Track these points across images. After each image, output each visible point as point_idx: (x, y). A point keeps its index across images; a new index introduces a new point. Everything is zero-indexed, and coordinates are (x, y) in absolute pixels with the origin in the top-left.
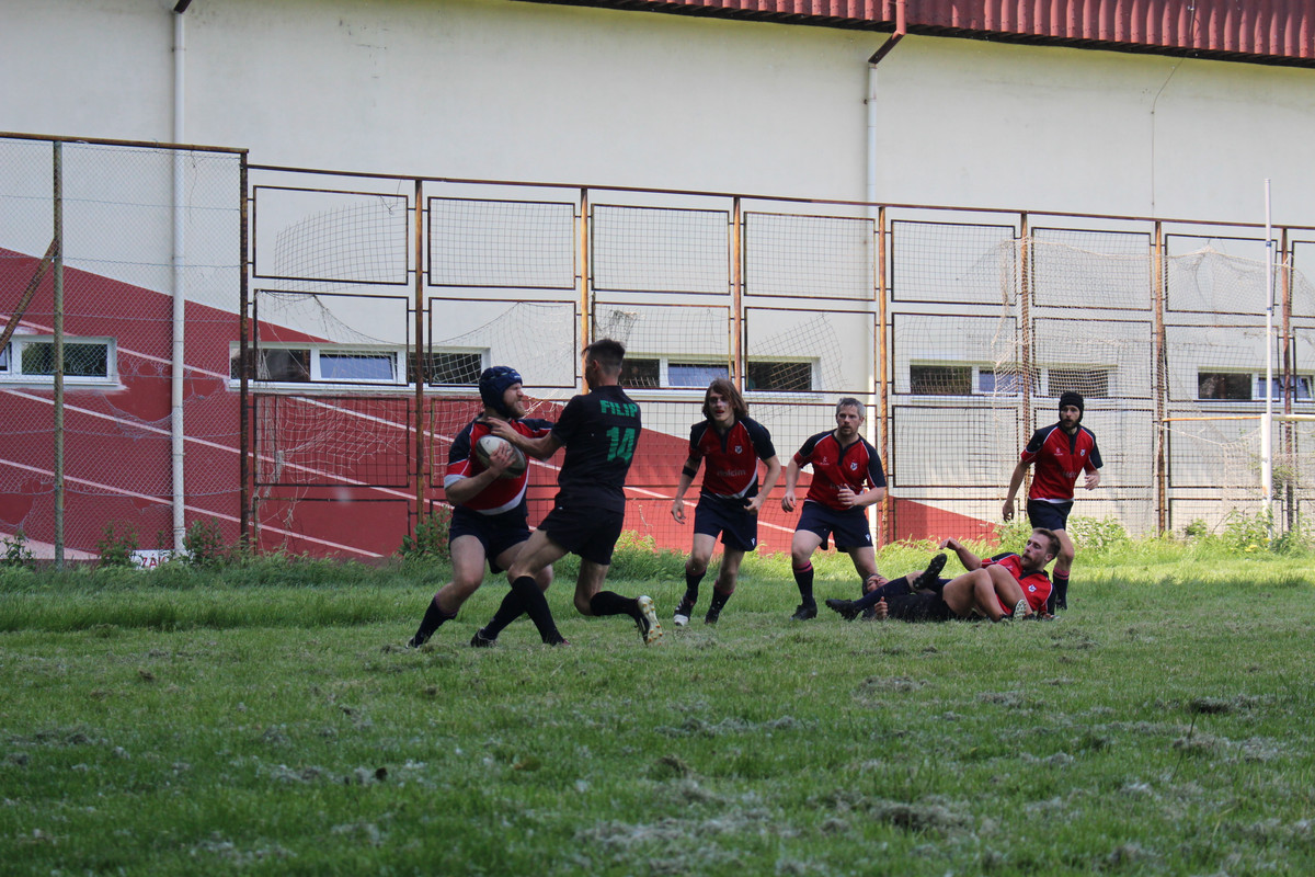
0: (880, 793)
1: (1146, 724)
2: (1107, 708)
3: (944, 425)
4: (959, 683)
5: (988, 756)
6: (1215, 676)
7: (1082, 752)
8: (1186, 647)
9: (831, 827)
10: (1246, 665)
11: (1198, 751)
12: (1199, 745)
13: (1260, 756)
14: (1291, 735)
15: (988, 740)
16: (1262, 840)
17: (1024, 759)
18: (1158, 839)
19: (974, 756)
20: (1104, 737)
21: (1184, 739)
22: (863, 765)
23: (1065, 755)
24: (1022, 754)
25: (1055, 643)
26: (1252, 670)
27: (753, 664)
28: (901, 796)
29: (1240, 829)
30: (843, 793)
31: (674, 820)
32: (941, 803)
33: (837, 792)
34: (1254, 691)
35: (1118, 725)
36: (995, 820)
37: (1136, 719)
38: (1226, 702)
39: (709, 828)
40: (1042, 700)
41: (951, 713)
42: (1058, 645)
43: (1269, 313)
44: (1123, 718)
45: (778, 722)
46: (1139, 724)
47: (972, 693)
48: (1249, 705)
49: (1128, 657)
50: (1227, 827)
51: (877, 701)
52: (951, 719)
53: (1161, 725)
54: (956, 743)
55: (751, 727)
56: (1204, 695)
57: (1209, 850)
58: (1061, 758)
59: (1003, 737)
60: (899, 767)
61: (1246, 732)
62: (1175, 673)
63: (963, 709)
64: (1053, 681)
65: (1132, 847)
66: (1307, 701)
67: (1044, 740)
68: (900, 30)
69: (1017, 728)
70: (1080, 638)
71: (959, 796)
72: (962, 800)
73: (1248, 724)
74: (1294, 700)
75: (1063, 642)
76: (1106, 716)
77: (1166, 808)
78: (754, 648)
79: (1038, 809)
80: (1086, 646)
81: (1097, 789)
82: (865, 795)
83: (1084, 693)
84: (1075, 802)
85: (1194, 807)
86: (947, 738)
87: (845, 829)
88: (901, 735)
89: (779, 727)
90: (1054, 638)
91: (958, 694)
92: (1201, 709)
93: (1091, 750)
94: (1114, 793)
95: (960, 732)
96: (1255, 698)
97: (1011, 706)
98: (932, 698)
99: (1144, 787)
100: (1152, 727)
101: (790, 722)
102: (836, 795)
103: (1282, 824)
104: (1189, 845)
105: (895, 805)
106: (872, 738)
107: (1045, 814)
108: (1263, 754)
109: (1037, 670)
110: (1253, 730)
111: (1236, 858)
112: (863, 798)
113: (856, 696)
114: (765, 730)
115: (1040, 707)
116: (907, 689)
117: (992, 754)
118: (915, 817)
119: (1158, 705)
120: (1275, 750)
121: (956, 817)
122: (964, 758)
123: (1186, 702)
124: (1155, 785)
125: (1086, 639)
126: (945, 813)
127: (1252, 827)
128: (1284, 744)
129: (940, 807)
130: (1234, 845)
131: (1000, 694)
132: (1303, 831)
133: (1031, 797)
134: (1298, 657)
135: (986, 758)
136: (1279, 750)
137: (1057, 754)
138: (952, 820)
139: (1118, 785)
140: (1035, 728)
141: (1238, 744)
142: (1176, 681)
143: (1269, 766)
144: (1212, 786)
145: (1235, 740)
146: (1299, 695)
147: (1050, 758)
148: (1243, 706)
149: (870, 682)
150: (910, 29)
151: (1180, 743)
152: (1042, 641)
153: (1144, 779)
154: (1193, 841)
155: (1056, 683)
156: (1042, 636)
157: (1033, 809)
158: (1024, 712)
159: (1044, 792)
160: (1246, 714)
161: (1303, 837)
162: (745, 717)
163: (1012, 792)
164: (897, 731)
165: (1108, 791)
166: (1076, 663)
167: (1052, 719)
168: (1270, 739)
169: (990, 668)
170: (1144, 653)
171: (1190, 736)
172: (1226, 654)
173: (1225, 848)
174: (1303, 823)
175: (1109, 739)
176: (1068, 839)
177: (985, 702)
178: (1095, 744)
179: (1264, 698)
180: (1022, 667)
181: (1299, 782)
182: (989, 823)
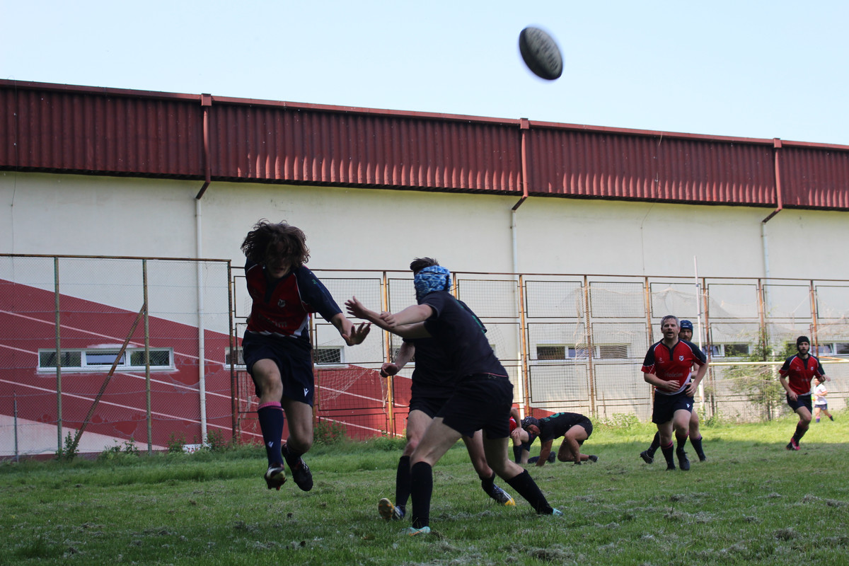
0: (531, 544)
1: (651, 507)
2: (633, 501)
3: (556, 373)
4: (565, 492)
5: (580, 525)
6: (682, 484)
7: (623, 522)
9: (510, 560)
10: (696, 478)
11: (675, 519)
12: (676, 517)
13: (703, 520)
14: (717, 510)
15: (580, 518)
16: (705, 559)
17: (596, 526)
18: (658, 560)
19: (574, 525)
20: (632, 514)
21: (669, 514)
22: (523, 531)
23: (615, 523)
24: (595, 524)
25: (608, 472)
26: (699, 481)
27: (471, 487)
28: (541, 545)
29: (695, 554)
30: (514, 545)
31: (438, 560)
32: (559, 547)
33: (512, 544)
34: (700, 491)
35: (638, 509)
36: (584, 555)
37: (647, 506)
39: (454, 563)
40: (603, 498)
41: (563, 506)
43: (699, 317)
44: (641, 505)
46: (648, 508)
47: (571, 497)
48: (698, 497)
50: (690, 554)
53: (658, 508)
54: (565, 519)
55: (471, 516)
56: (676, 493)
58: (613, 525)
59: (587, 516)
60: (540, 532)
61: (697, 510)
62: (663, 484)
67: (605, 517)
68: (525, 195)
69: (592, 512)
70: (620, 469)
71: (567, 544)
72: (569, 546)
73: (698, 506)
75: (612, 471)
76: (632, 506)
77: (662, 546)
80: (622, 473)
81: (630, 538)
82: (524, 545)
83: (622, 494)
84: (621, 545)
85: (674, 545)
87: (516, 561)
89: (484, 515)
90: (608, 470)
92: (675, 500)
93: (627, 521)
94: (638, 540)
96: (700, 494)
97: (589, 502)
99: (651, 536)
100: (654, 509)
101: (488, 513)
102: (511, 546)
103: (715, 551)
104: (673, 562)
105: (538, 549)
106: (527, 518)
107: (607, 551)
108: (705, 519)
109: (601, 485)
110: (700, 508)
112: (524, 547)
114: (477, 517)
115: (602, 501)
117: (582, 524)
118: (548, 554)
119: (656, 499)
120: (710, 517)
121: (566, 554)
122: (569, 527)
123: (668, 497)
124: (656, 535)
125: (623, 469)
126: (561, 552)
127: (701, 553)
128: (714, 515)
129: (559, 549)
130: (693, 561)
131: (584, 497)
132: (724, 554)
133: (600, 543)
135: (579, 526)
136: (712, 517)
137: (611, 523)
138: (564, 555)
139: (640, 536)
140: (601, 511)
141: (694, 515)
142: (664, 487)
143: (707, 525)
144: (682, 535)
145: (692, 513)
147: (608, 525)
148: (695, 497)
150: (530, 194)
151: (667, 516)
153: (652, 533)
154: (674, 560)
155: (609, 491)
156: (602, 469)
157: (601, 548)
158: (596, 504)
159: (605, 541)
160: (696, 501)
161: (724, 556)
162: (468, 512)
163: (592, 541)
165: (635, 539)
166: (619, 481)
167: (608, 507)
168: (708, 512)
169: (579, 485)
171: (671, 512)
174: (724, 550)
175: (635, 515)
176: (618, 562)
177: (577, 501)
178: (628, 518)
179: (705, 494)
180: (593, 483)
181: (721, 531)
182: (581, 556)
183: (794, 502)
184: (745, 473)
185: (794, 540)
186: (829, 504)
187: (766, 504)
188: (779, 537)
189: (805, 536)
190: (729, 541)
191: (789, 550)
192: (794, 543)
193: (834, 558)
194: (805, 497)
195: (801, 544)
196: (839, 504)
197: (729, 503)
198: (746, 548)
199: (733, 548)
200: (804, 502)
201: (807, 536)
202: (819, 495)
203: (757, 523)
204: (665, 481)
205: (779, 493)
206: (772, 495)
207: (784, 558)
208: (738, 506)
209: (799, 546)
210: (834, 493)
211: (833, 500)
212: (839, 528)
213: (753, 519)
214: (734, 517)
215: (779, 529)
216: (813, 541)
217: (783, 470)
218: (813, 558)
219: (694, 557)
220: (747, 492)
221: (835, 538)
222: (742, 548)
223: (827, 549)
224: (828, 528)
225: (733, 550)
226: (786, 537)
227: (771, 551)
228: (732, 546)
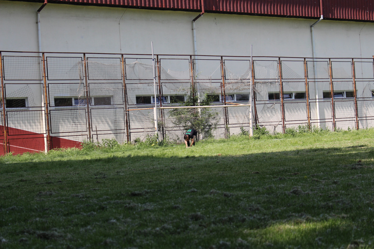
0: (38, 229)
1: (118, 201)
2: (108, 197)
3: (65, 115)
4: (66, 191)
5: (72, 214)
6: (139, 184)
7: (99, 211)
8: (133, 176)
9: (22, 241)
10: (148, 180)
11: (131, 208)
12: (132, 206)
13: (148, 208)
14: (158, 201)
15: (72, 209)
16: (146, 235)
17: (82, 214)
18: (117, 237)
19: (68, 215)
20: (105, 206)
21: (127, 205)
22: (34, 220)
23: (93, 212)
24: (81, 213)
25: (96, 177)
26: (150, 182)
27: (7, 189)
28: (44, 229)
29: (140, 232)
30: (27, 229)
32: (56, 230)
33: (25, 229)
34: (149, 188)
35: (110, 202)
36: (71, 234)
37: (116, 199)
38: (141, 192)
40: (89, 195)
41: (63, 201)
42: (96, 178)
43: (154, 79)
44: (112, 199)
45: (11, 208)
46: (116, 201)
47: (70, 194)
48: (147, 193)
49: (116, 180)
50: (136, 231)
51: (42, 199)
52: (63, 203)
53: (122, 201)
54: (63, 210)
55: (3, 210)
56: (135, 191)
57: (131, 239)
59: (77, 208)
60: (44, 220)
61: (146, 201)
62: (128, 184)
63: (66, 200)
64: (93, 189)
65: (109, 240)
66: (164, 190)
67: (88, 208)
69: (81, 205)
70: (103, 175)
71: (61, 228)
72: (62, 229)
73: (147, 199)
74: (160, 190)
75: (98, 176)
76: (107, 199)
77: (120, 227)
78: (8, 184)
79: (84, 230)
80: (104, 178)
81: (101, 222)
82: (33, 229)
83: (102, 192)
84: (95, 227)
85: (128, 226)
86: (61, 209)
87: (26, 241)
88: (47, 209)
89: (11, 209)
90: (96, 175)
91: (66, 195)
92: (134, 195)
93: (101, 210)
94: (106, 223)
95: (64, 207)
96: (149, 191)
97: (81, 198)
98: (58, 197)
99: (114, 221)
100: (119, 201)
101: (15, 207)
102: (25, 230)
103: (152, 229)
104: (125, 238)
105: (41, 232)
106: (38, 211)
107: (86, 231)
108: (149, 208)
109: (90, 186)
110: (148, 200)
111: (138, 241)
112: (33, 230)
113: (36, 197)
114: (7, 210)
115: (88, 197)
116: (51, 195)
118: (47, 235)
119: (122, 195)
120: (153, 206)
121: (59, 234)
122: (65, 215)
123: (130, 193)
124: (118, 220)
125: (105, 175)
126: (56, 233)
127: (143, 231)
128: (155, 204)
129: (55, 232)
130: (138, 237)
131: (78, 194)
132: (158, 231)
133: (82, 226)
134: (163, 177)
136: (154, 206)
137: (91, 212)
138: (58, 235)
139: (107, 220)
140: (86, 204)
141: (143, 205)
142: (128, 187)
143: (150, 211)
144: (134, 219)
145: (142, 204)
146: (161, 189)
147: (89, 213)
148: (146, 193)
149: (40, 193)
151: (126, 206)
152: (92, 177)
153: (115, 218)
155: (95, 190)
156: (92, 175)
157: (82, 230)
158: (84, 199)
159: (87, 224)
160: (146, 195)
161: (158, 233)
162: (1, 207)
163: (77, 225)
164: (46, 208)
165: (104, 222)
166: (101, 183)
167: (91, 201)
168: (151, 203)
169: (76, 186)
170: (121, 178)
171: (129, 204)
172: (143, 177)
173: (135, 238)
174: (158, 229)
175: (106, 206)
177: (73, 197)
178: (102, 208)
179: (152, 190)
180: (85, 185)
181: (158, 215)
182: (69, 236)
183: (205, 194)
184: (178, 176)
185: (201, 220)
186: (225, 195)
187: (188, 196)
188: (192, 218)
189: (208, 217)
190: (162, 221)
191: (197, 227)
192: (201, 222)
193: (224, 231)
194: (211, 191)
195: (205, 223)
196: (230, 195)
197: (166, 196)
198: (171, 227)
199: (163, 227)
200: (210, 195)
201: (209, 217)
202: (219, 190)
203: (181, 209)
204: (129, 183)
205: (197, 189)
206: (192, 190)
207: (194, 232)
208: (171, 198)
209: (204, 224)
210: (229, 188)
211: (228, 193)
212: (229, 211)
213: (178, 207)
214: (167, 206)
215: (193, 213)
216: (212, 220)
217: (202, 173)
218: (211, 232)
219: (139, 234)
220: (178, 188)
221: (226, 218)
222: (169, 227)
223: (220, 225)
224: (222, 211)
225: (164, 229)
226: (196, 218)
227: (186, 227)
228: (163, 225)
